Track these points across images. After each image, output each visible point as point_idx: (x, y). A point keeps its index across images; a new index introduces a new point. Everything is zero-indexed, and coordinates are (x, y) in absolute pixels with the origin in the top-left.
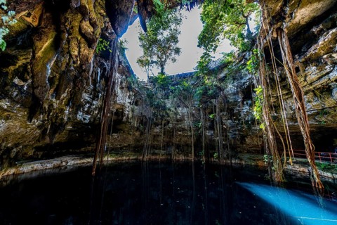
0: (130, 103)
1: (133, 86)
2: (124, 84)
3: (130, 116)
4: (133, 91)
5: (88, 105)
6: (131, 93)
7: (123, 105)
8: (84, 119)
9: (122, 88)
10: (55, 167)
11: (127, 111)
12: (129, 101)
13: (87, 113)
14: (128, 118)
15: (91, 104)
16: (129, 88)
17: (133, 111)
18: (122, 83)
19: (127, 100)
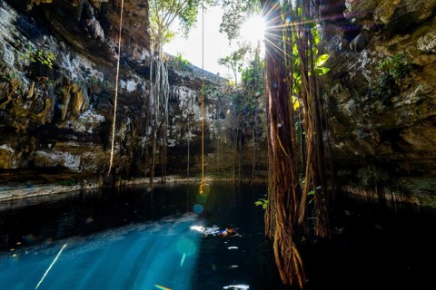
0: (213, 117)
1: (209, 97)
2: (200, 99)
3: (216, 132)
4: (212, 103)
5: (168, 131)
6: (211, 106)
7: (204, 122)
8: (170, 143)
9: (200, 104)
11: (212, 128)
12: (211, 115)
13: (171, 137)
14: (214, 134)
15: (171, 129)
16: (207, 102)
17: (218, 125)
18: (197, 98)
19: (209, 115)
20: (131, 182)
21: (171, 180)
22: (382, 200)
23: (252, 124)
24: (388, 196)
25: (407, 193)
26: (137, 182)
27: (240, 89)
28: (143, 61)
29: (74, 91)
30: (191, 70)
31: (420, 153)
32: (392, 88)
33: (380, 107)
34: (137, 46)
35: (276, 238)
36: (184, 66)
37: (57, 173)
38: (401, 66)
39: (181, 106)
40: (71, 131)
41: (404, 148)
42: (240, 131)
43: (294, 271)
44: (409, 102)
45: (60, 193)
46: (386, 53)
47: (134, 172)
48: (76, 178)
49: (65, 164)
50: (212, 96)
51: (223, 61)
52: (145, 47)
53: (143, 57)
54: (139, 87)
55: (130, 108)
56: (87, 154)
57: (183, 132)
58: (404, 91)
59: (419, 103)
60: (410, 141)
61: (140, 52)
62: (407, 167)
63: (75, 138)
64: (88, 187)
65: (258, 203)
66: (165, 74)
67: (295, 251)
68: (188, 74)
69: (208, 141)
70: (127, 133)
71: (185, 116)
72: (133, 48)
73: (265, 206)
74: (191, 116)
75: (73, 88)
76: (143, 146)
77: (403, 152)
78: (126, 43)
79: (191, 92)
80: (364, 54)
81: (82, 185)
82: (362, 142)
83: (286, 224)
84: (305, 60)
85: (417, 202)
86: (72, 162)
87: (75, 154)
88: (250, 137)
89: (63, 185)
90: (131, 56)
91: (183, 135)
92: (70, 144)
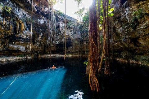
0: (72, 34)
1: (71, 26)
2: (67, 27)
3: (73, 39)
4: (72, 29)
5: (56, 38)
6: (71, 30)
7: (69, 35)
8: (56, 43)
9: (67, 29)
10: (53, 56)
11: (71, 37)
12: (71, 33)
14: (72, 40)
15: (57, 38)
16: (70, 28)
17: (73, 37)
18: (66, 27)
19: (70, 33)
20: (43, 56)
21: (57, 55)
22: (129, 63)
23: (86, 36)
24: (131, 62)
25: (138, 61)
26: (46, 56)
27: (82, 23)
28: (46, 12)
29: (21, 22)
30: (64, 16)
31: (144, 47)
32: (137, 22)
33: (131, 30)
34: (43, 6)
35: (90, 75)
36: (61, 14)
37: (17, 52)
38: (141, 14)
39: (60, 29)
40: (21, 38)
41: (139, 45)
42: (81, 39)
43: (96, 86)
44: (142, 28)
45: (18, 59)
46: (136, 8)
47: (45, 53)
48: (24, 54)
49: (20, 49)
50: (72, 26)
51: (76, 13)
52: (47, 6)
53: (46, 11)
54: (45, 22)
55: (42, 30)
56: (27, 46)
57: (61, 39)
58: (141, 23)
59: (146, 28)
60: (141, 42)
61: (45, 8)
62: (138, 52)
63: (23, 40)
64: (29, 57)
65: (84, 63)
66: (54, 17)
67: (96, 79)
68: (63, 17)
69: (70, 42)
70: (41, 39)
71: (62, 33)
72: (42, 7)
73: (87, 64)
74: (64, 33)
75: (20, 22)
76: (47, 43)
77: (138, 46)
78: (39, 5)
79: (64, 24)
80: (128, 9)
81: (26, 57)
82: (123, 43)
83: (94, 70)
84: (105, 10)
85: (141, 63)
86: (22, 49)
87: (23, 46)
88: (85, 41)
89: (20, 56)
90: (41, 10)
91: (61, 40)
92: (21, 42)
